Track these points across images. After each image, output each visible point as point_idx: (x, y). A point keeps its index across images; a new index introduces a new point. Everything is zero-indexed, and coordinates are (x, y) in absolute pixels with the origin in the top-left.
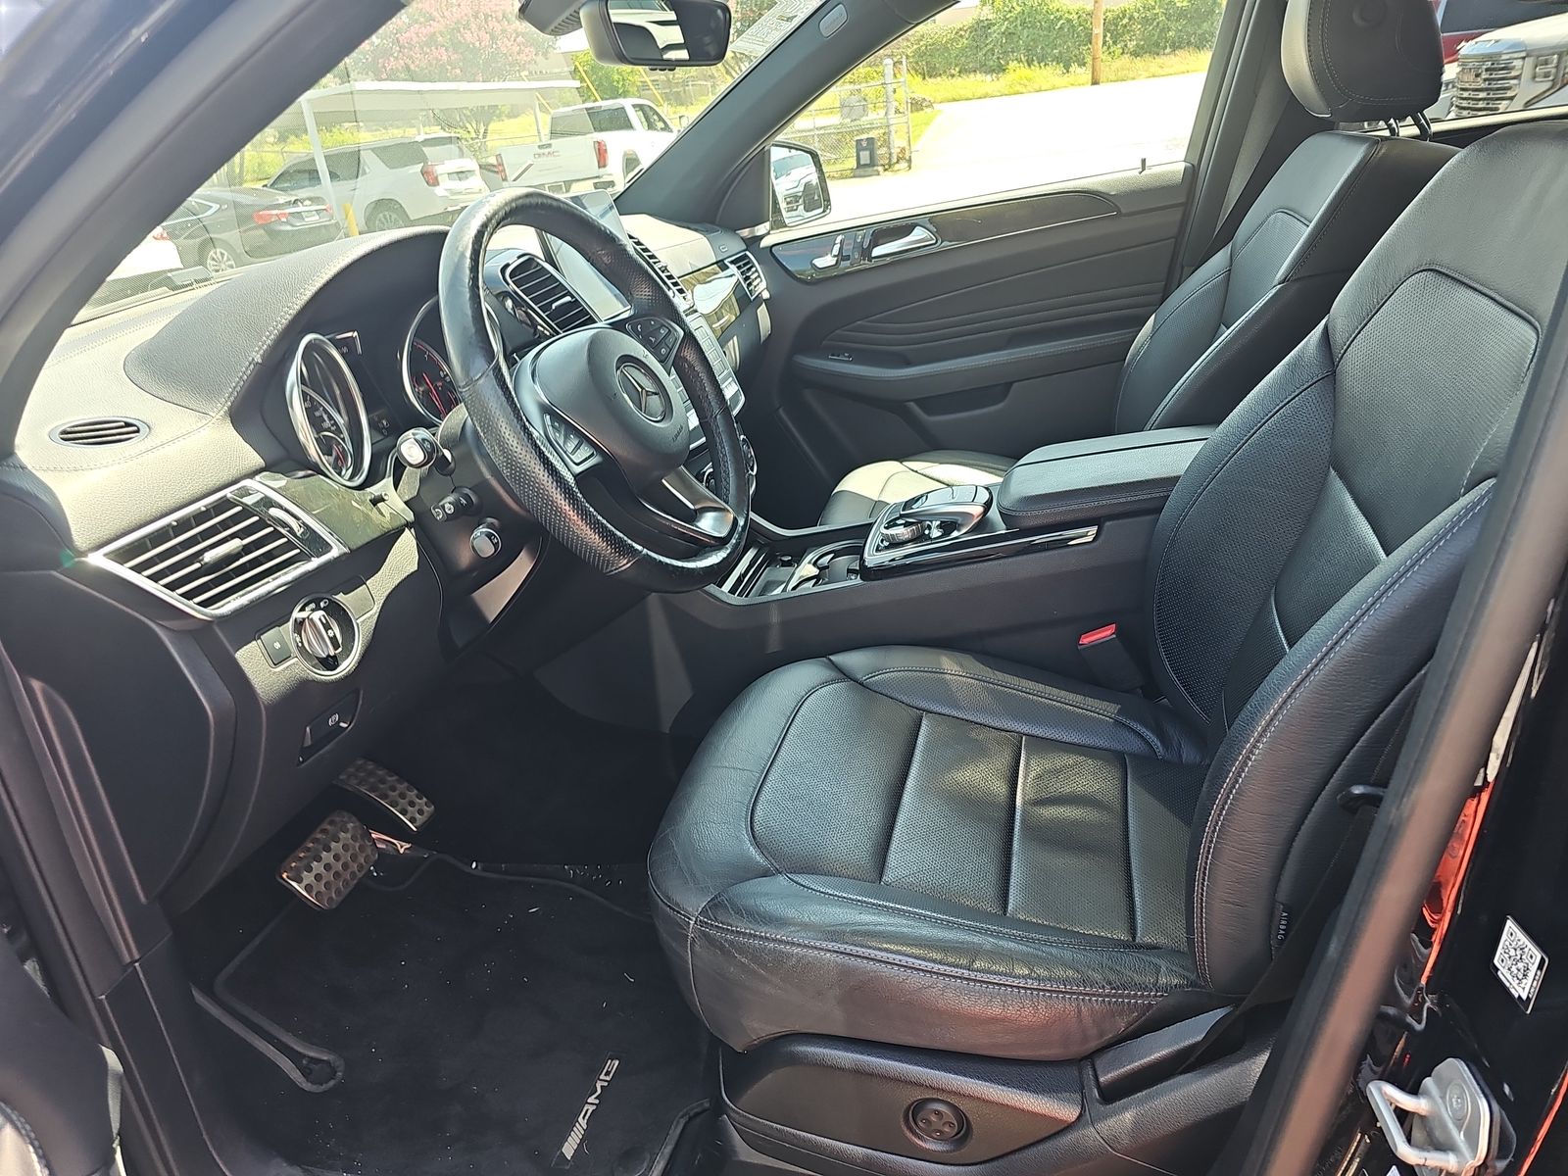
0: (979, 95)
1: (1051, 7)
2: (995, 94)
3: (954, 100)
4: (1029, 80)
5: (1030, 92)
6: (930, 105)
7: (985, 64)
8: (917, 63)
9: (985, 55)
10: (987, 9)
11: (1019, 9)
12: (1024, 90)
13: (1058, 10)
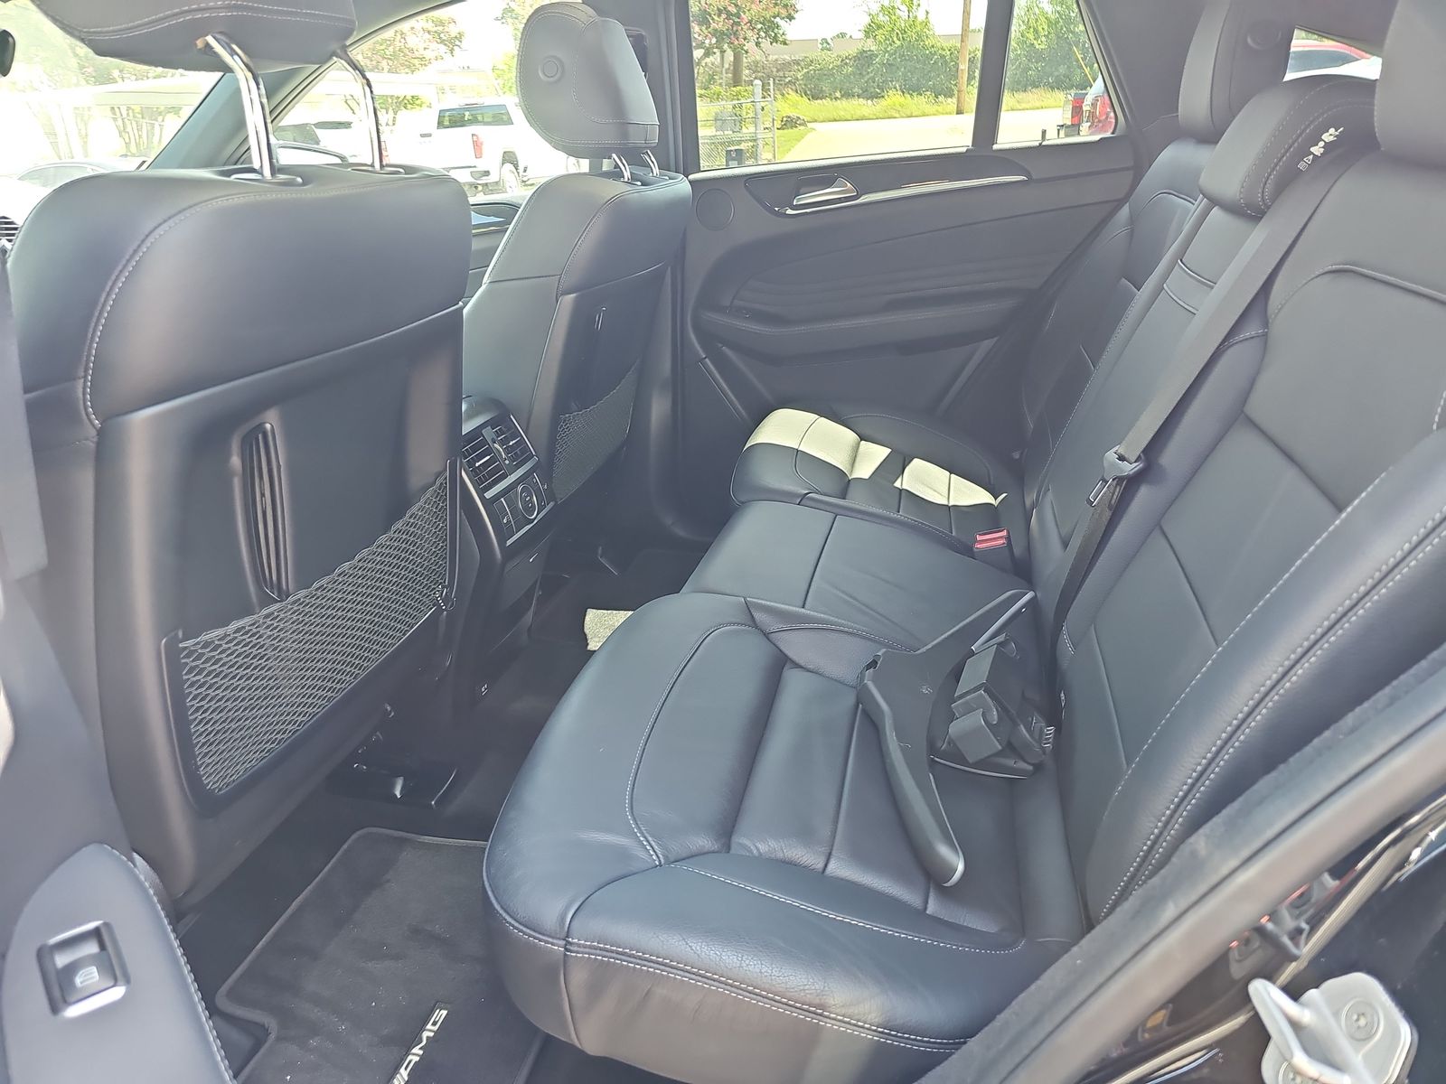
0: (857, 117)
1: (927, 43)
2: (871, 117)
3: (835, 120)
4: (902, 106)
5: (903, 117)
6: (804, 124)
7: (866, 90)
8: (805, 85)
9: (866, 82)
10: (870, 41)
11: (898, 43)
12: (897, 115)
13: (933, 46)
